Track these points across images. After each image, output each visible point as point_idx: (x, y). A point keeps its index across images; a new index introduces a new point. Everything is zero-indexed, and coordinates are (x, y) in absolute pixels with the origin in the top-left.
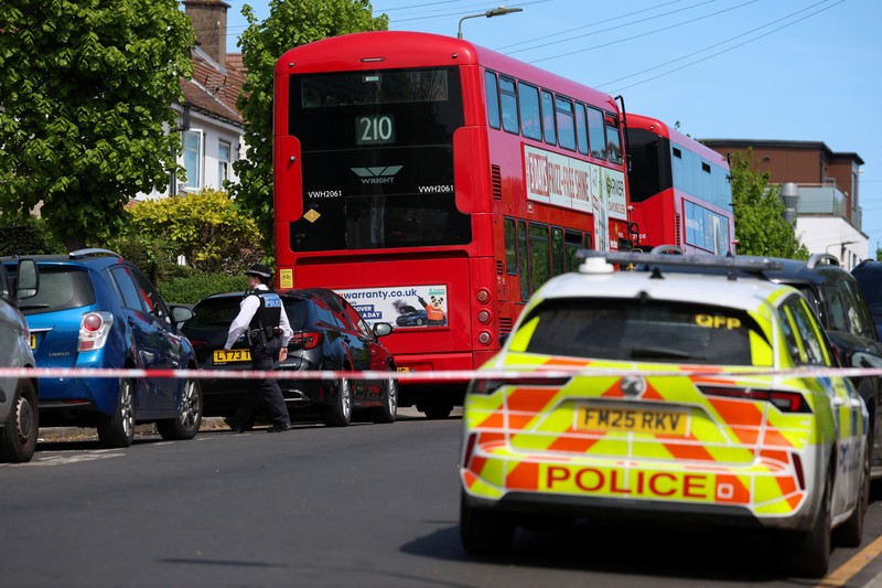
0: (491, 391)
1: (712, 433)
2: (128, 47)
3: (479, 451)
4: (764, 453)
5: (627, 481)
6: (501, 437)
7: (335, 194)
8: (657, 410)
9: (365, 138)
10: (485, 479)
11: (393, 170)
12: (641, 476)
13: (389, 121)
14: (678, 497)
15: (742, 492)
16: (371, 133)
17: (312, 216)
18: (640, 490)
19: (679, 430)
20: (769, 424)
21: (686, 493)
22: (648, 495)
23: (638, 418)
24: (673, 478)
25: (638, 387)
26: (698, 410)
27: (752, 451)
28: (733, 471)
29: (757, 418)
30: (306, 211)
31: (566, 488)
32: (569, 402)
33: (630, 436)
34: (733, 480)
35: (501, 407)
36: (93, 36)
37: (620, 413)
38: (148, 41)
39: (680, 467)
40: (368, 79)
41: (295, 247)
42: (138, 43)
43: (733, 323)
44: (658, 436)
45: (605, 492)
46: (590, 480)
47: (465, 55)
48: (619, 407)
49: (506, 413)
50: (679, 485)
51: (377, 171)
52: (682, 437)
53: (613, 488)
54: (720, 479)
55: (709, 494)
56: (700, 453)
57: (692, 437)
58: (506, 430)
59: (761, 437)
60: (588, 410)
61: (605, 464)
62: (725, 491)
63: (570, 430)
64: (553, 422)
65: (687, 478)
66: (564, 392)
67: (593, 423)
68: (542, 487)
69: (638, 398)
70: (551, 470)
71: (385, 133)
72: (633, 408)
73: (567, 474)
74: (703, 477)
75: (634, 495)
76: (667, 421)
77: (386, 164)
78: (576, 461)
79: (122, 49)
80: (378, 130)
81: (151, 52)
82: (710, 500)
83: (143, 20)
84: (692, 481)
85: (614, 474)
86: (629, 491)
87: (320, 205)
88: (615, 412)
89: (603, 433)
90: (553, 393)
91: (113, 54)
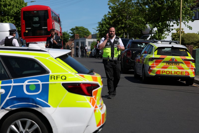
0: (152, 60)
1: (184, 66)
2: (7, 8)
3: (151, 69)
4: (191, 68)
5: (173, 73)
6: (154, 67)
7: (30, 28)
8: (176, 63)
9: (34, 20)
10: (152, 73)
11: (39, 25)
12: (175, 72)
13: (38, 18)
14: (180, 75)
15: (189, 74)
16: (35, 20)
17: (27, 31)
18: (175, 74)
19: (179, 65)
20: (191, 64)
21: (181, 74)
22: (176, 74)
23: (174, 64)
24: (179, 72)
25: (174, 59)
26: (182, 63)
27: (189, 68)
28: (187, 71)
29: (190, 63)
30: (26, 31)
31: (165, 74)
32: (164, 62)
33: (173, 66)
34: (187, 72)
35: (154, 63)
36: (2, 6)
37: (171, 63)
38: (10, 7)
39: (180, 71)
40: (35, 12)
41: (24, 36)
42: (9, 7)
43: (184, 50)
44: (176, 66)
45: (170, 74)
46: (168, 73)
47: (48, 8)
48: (171, 62)
49: (155, 63)
50: (180, 73)
51: (36, 25)
52: (180, 66)
53: (171, 74)
54: (186, 72)
55: (184, 74)
56: (182, 69)
57: (181, 66)
58: (155, 66)
59: (190, 66)
60: (167, 63)
61: (170, 70)
62: (186, 74)
63: (164, 66)
64: (162, 65)
65: (181, 72)
66: (164, 60)
67: (167, 65)
68: (161, 74)
69: (174, 61)
70: (162, 71)
71: (37, 19)
72: (173, 62)
73: (165, 72)
74: (184, 72)
75: (174, 75)
76: (178, 64)
77: (38, 24)
78: (166, 70)
79: (6, 8)
80: (36, 19)
81: (11, 8)
82: (184, 75)
83: (9, 4)
84: (182, 72)
85: (171, 72)
86: (173, 74)
87: (28, 30)
88: (170, 63)
89: (169, 66)
90: (162, 60)
91: (5, 9)
